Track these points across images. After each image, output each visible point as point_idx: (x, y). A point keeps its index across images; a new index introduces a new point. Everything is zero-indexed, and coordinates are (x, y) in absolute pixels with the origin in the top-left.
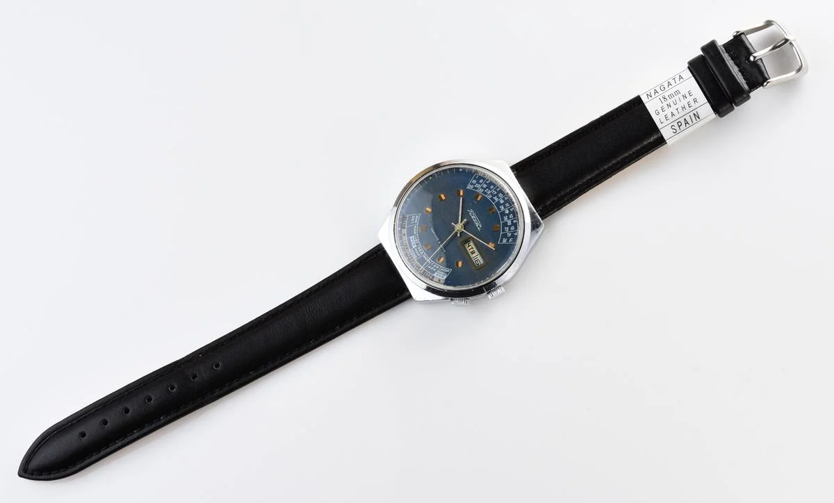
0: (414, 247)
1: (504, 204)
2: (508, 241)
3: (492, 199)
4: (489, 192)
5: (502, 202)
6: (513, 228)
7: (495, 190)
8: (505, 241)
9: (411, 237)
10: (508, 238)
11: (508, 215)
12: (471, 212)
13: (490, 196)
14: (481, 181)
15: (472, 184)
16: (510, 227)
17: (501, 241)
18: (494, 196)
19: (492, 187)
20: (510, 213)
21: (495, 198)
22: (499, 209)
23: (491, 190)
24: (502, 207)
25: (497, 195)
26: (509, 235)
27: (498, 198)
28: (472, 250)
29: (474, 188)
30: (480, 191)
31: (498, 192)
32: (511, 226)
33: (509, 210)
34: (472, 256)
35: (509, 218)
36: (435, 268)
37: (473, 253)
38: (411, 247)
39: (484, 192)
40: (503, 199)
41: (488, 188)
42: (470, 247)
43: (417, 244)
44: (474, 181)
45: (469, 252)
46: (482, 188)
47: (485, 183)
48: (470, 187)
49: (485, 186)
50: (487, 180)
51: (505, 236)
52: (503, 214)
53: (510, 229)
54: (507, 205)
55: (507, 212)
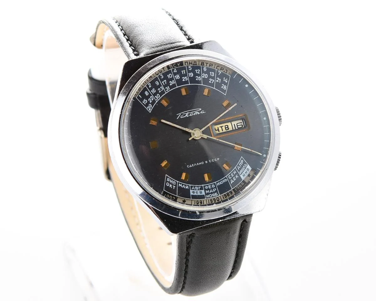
0: (203, 193)
1: (181, 76)
2: (226, 84)
3: (171, 87)
4: (162, 88)
5: (178, 77)
6: (212, 74)
7: (162, 80)
8: (225, 87)
9: (191, 194)
10: (223, 82)
11: (195, 75)
12: (180, 116)
13: (168, 88)
14: (147, 93)
15: (147, 105)
16: (210, 77)
17: (224, 91)
18: (168, 84)
19: (157, 83)
20: (193, 71)
21: (172, 83)
22: (186, 82)
23: (160, 85)
24: (185, 79)
25: (169, 80)
26: (219, 80)
27: (172, 79)
28: (224, 128)
29: (152, 104)
30: (158, 97)
31: (166, 78)
32: (209, 74)
33: (189, 72)
34: (231, 129)
35: (199, 75)
36: (235, 176)
37: (227, 127)
38: (202, 197)
39: (161, 94)
40: (175, 74)
41: (156, 87)
42: (220, 129)
43: (201, 189)
44: (145, 101)
45: (224, 130)
46: (155, 95)
47: (151, 89)
48: (150, 109)
49: (154, 91)
50: (148, 86)
51: (219, 86)
52: (193, 80)
53: (213, 78)
54: (183, 72)
55: (192, 75)
